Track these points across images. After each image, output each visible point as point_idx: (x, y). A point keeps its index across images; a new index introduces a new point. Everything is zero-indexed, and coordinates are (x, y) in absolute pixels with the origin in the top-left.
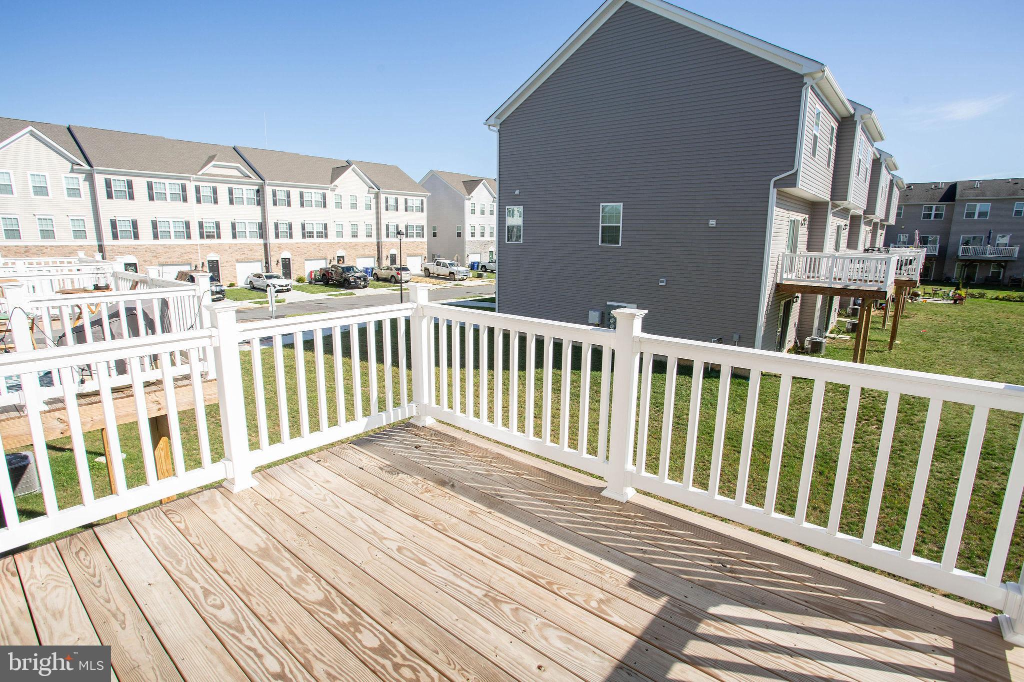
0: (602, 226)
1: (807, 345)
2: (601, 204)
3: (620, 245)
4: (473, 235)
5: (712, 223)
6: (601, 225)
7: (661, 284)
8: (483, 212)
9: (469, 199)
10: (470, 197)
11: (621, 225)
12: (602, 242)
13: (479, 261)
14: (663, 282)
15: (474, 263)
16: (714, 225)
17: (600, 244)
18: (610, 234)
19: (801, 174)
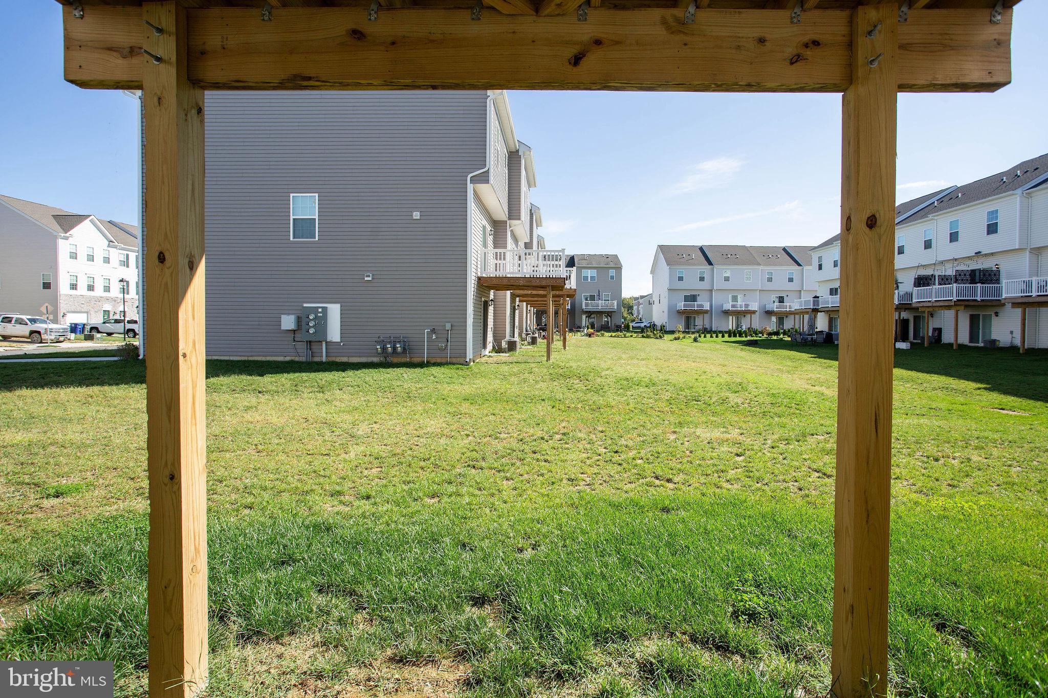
0: (294, 219)
1: (504, 345)
2: (292, 195)
3: (317, 239)
4: (74, 287)
5: (416, 215)
6: (292, 218)
7: (366, 279)
8: (91, 258)
9: (66, 238)
10: (67, 235)
11: (317, 217)
12: (294, 237)
13: (85, 321)
14: (369, 276)
15: (76, 325)
16: (418, 218)
17: (291, 239)
18: (304, 227)
19: (492, 171)
